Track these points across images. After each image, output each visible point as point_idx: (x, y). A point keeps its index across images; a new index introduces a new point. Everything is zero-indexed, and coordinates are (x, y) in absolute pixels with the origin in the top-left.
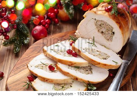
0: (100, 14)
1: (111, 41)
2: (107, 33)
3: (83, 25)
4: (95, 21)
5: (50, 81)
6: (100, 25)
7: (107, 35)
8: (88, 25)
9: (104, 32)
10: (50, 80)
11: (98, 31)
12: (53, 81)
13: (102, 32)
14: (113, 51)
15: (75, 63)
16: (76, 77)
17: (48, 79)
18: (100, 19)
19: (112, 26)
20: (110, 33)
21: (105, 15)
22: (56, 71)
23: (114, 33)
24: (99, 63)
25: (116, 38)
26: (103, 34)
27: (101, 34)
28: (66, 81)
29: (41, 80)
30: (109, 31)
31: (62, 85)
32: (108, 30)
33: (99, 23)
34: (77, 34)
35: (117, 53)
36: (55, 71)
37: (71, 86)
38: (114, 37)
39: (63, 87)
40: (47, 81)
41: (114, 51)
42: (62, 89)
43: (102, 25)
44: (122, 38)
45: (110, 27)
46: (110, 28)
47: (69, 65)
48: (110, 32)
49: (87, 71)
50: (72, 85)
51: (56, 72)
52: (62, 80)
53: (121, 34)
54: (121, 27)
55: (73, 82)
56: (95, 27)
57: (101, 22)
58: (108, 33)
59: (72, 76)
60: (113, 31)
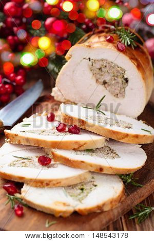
0: (98, 47)
1: (124, 96)
2: (113, 82)
3: (67, 75)
4: (90, 63)
5: (54, 185)
6: (100, 69)
7: (113, 87)
8: (75, 72)
9: (107, 81)
10: (54, 182)
11: (97, 80)
12: (60, 182)
13: (105, 83)
14: (127, 116)
15: (85, 144)
16: (100, 166)
17: (50, 181)
18: (100, 58)
19: (123, 67)
20: (121, 82)
21: (108, 47)
22: (54, 164)
23: (127, 80)
24: (127, 135)
25: (132, 89)
26: (106, 85)
27: (101, 87)
28: (83, 178)
29: (36, 186)
30: (117, 77)
31: (79, 187)
32: (115, 77)
33: (98, 65)
34: (55, 93)
35: (135, 119)
36: (53, 166)
37: (95, 186)
38: (127, 88)
39: (82, 189)
40: (47, 184)
41: (129, 117)
42: (83, 192)
43: (103, 69)
44: (144, 86)
45: (119, 69)
46: (118, 72)
47: (74, 149)
48: (120, 80)
49: (108, 154)
50: (95, 183)
51: (55, 166)
52: (76, 178)
53: (142, 79)
54: (139, 66)
55: (93, 178)
56: (89, 75)
57: (101, 63)
58: (115, 81)
59: (91, 165)
60: (125, 77)
